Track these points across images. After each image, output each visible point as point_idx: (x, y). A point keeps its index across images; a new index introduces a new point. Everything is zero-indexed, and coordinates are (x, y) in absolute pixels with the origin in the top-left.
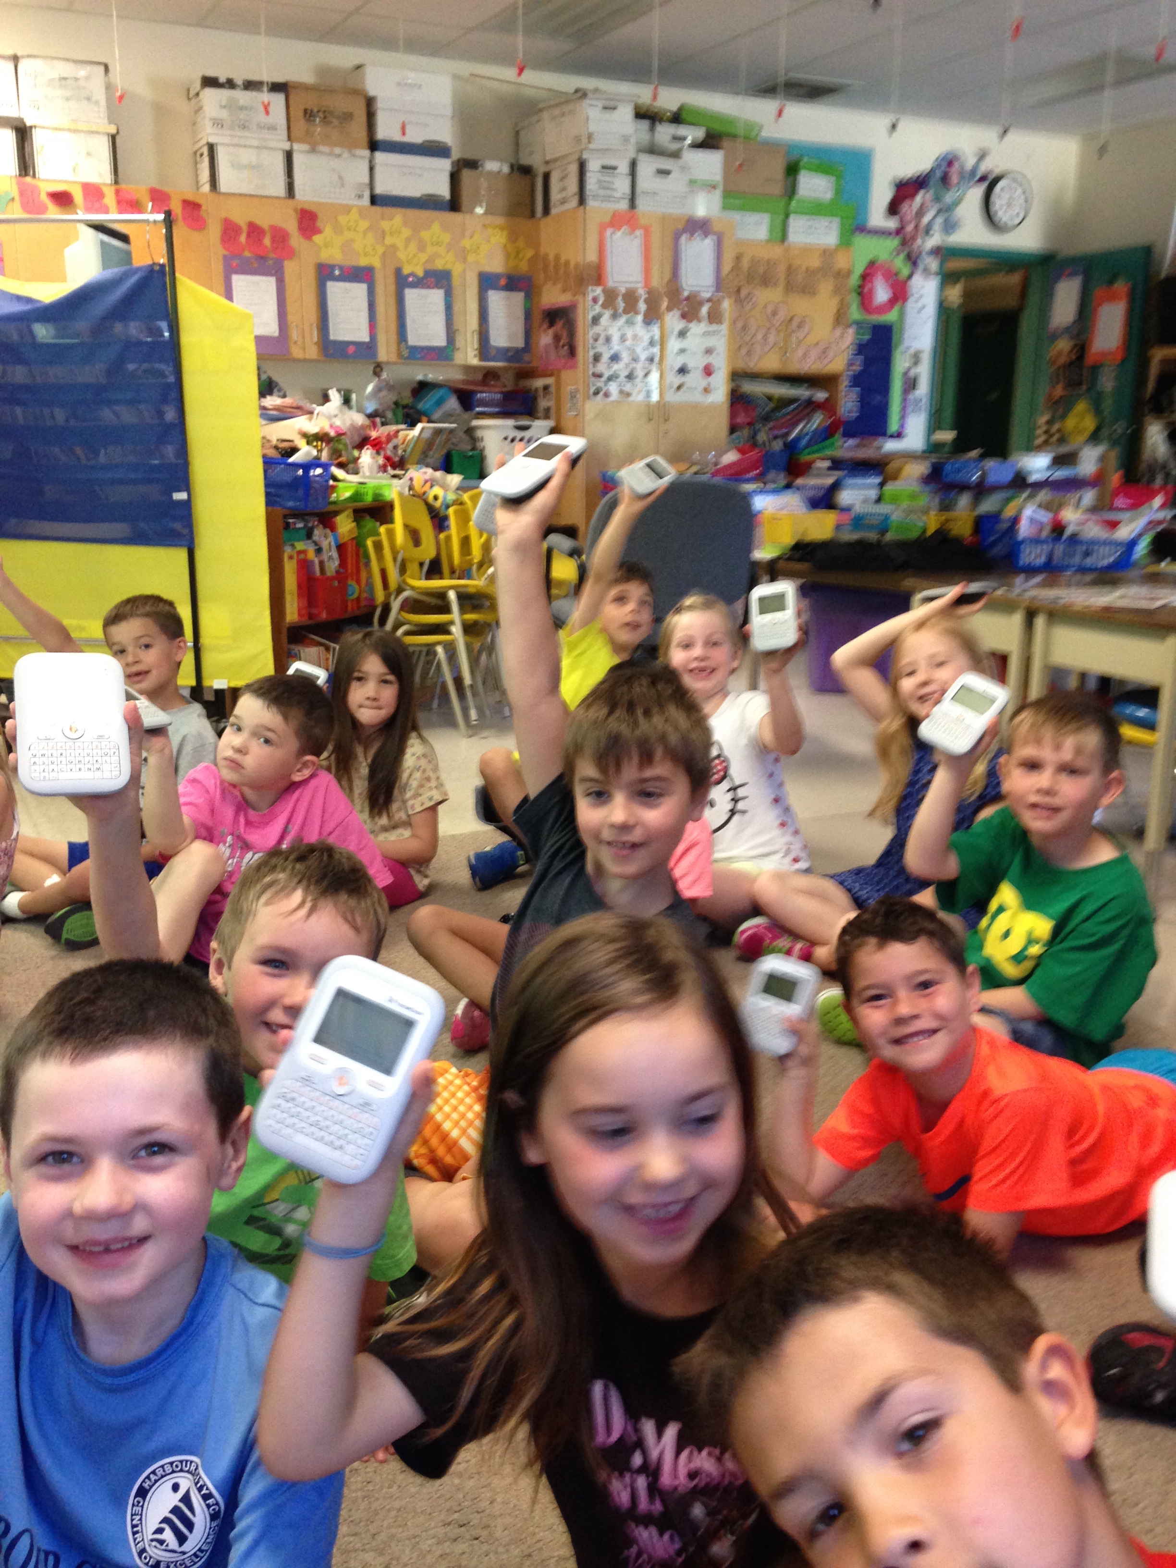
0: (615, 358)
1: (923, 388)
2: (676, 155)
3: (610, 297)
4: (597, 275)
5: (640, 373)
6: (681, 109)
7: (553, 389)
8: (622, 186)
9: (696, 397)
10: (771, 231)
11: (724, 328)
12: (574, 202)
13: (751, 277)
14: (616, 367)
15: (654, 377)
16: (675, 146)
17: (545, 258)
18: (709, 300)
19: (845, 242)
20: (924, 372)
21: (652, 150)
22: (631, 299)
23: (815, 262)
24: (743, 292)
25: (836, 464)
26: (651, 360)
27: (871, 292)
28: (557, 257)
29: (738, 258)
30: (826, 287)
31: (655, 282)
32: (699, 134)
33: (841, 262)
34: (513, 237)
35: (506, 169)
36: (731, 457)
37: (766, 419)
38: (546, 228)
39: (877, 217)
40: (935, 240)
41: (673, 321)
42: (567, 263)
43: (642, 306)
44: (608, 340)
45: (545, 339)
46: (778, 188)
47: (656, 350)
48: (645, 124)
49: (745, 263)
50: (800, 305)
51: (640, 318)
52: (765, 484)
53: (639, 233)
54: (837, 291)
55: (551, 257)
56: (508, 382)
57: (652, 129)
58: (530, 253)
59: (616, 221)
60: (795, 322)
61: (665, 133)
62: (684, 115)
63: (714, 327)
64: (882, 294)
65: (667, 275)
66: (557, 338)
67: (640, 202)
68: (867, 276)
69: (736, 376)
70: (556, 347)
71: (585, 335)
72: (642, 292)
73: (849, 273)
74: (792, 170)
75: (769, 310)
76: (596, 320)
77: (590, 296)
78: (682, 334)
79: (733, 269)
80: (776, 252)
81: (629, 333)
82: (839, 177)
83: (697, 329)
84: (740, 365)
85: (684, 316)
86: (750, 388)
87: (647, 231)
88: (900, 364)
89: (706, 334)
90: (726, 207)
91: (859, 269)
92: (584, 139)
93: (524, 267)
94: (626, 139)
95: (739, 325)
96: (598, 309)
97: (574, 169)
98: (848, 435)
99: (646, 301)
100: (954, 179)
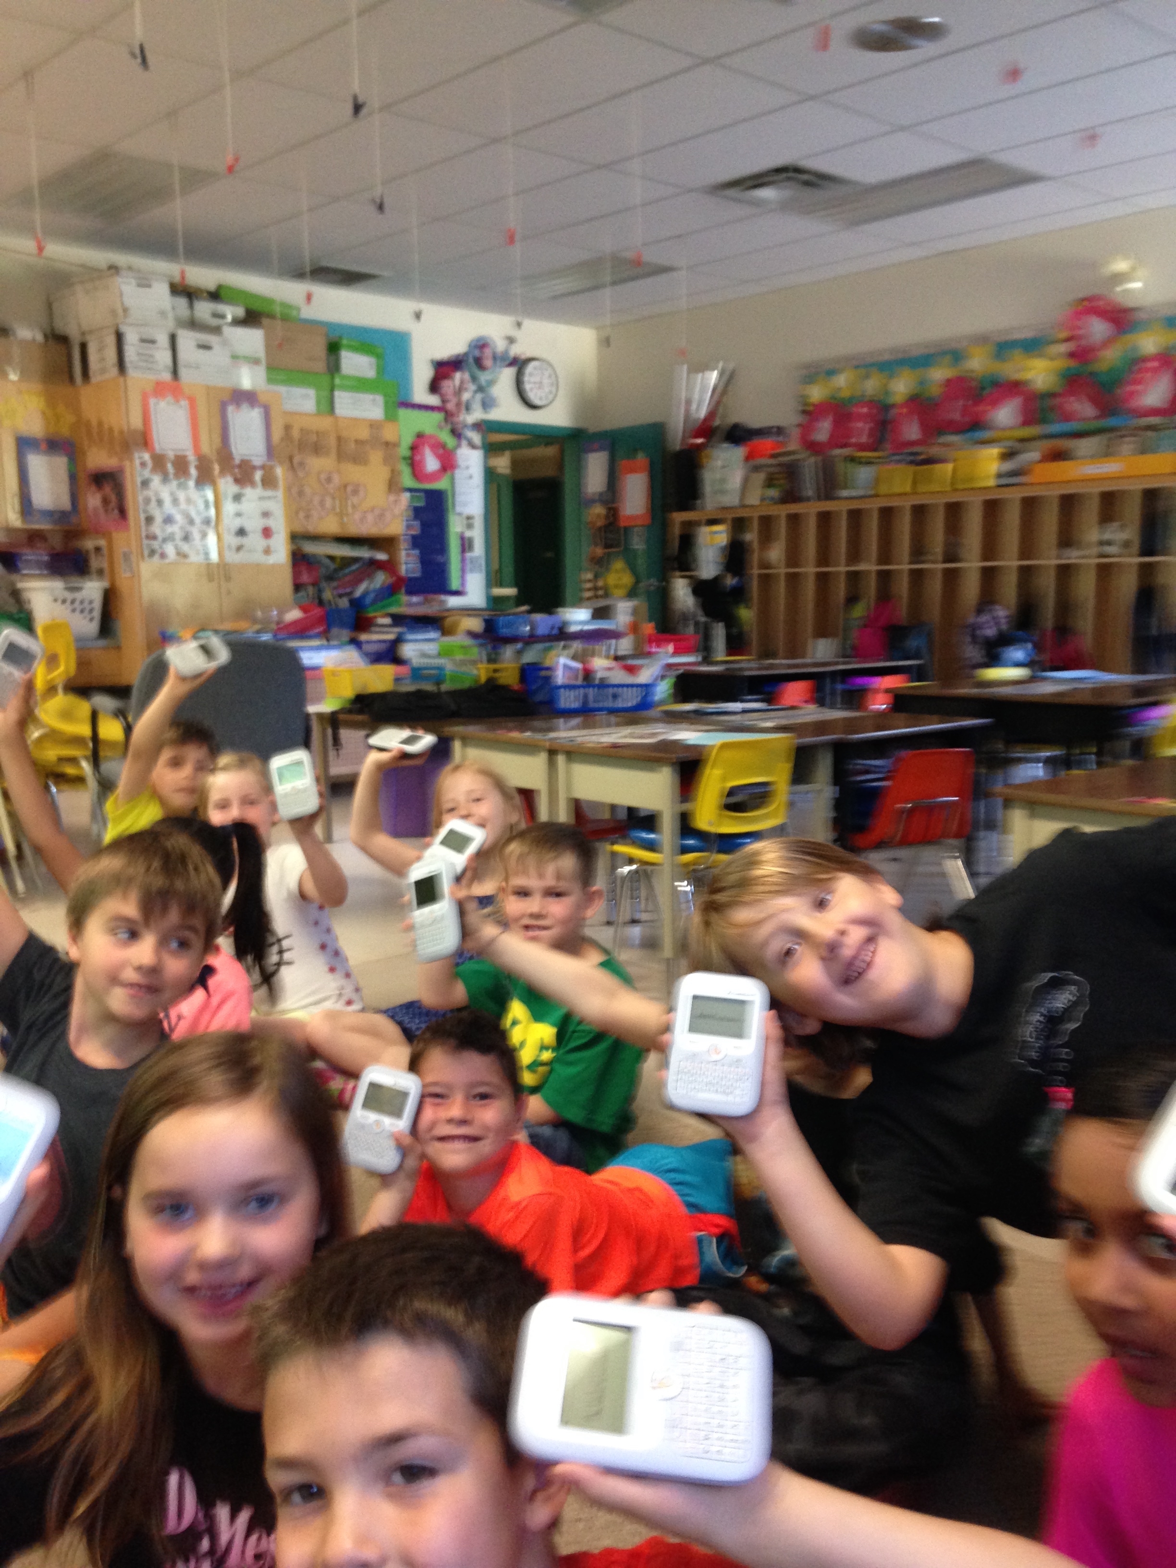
0: (168, 520)
1: (478, 550)
2: (217, 330)
3: (159, 462)
4: (144, 440)
5: (196, 535)
6: (220, 287)
7: (105, 551)
8: (163, 357)
9: (258, 557)
10: (318, 403)
11: (280, 493)
12: (114, 371)
13: (302, 446)
14: (170, 529)
15: (212, 540)
16: (215, 322)
17: (88, 424)
18: (263, 467)
19: (391, 417)
20: (477, 534)
21: (193, 324)
22: (181, 465)
23: (364, 433)
24: (296, 460)
25: (398, 620)
26: (207, 522)
27: (422, 462)
28: (100, 424)
29: (288, 428)
30: (376, 457)
31: (206, 448)
32: (240, 312)
33: (389, 434)
34: (51, 401)
35: (40, 337)
36: (294, 615)
37: (330, 578)
38: (86, 395)
39: (421, 394)
40: (477, 415)
41: (227, 485)
42: (111, 430)
43: (193, 472)
44: (160, 502)
45: (93, 500)
46: (321, 366)
47: (212, 512)
48: (182, 302)
49: (296, 433)
50: (353, 473)
51: (191, 483)
52: (328, 640)
53: (184, 403)
54: (387, 460)
55: (94, 423)
56: (57, 542)
57: (191, 306)
58: (70, 418)
59: (160, 389)
60: (349, 489)
61: (204, 309)
62: (223, 293)
63: (269, 493)
64: (432, 464)
65: (217, 441)
66: (105, 501)
67: (183, 372)
68: (414, 448)
69: (295, 537)
70: (106, 511)
71: (134, 498)
72: (192, 458)
73: (396, 445)
74: (334, 348)
75: (323, 476)
76: (145, 483)
77: (137, 462)
78: (237, 498)
79: (282, 439)
80: (325, 423)
81: (181, 496)
82: (378, 356)
83: (252, 494)
84: (299, 528)
85: (237, 481)
86: (310, 548)
87: (192, 401)
88: (455, 527)
89: (261, 498)
90: (270, 380)
91: (407, 440)
92: (120, 312)
93: (65, 431)
94: (163, 314)
95: (295, 490)
96: (147, 473)
97: (111, 340)
98: (410, 593)
99: (197, 467)
100: (488, 362)
